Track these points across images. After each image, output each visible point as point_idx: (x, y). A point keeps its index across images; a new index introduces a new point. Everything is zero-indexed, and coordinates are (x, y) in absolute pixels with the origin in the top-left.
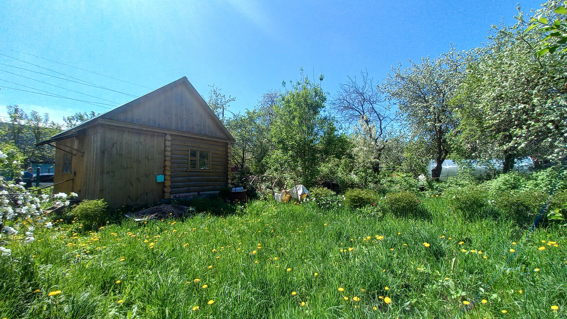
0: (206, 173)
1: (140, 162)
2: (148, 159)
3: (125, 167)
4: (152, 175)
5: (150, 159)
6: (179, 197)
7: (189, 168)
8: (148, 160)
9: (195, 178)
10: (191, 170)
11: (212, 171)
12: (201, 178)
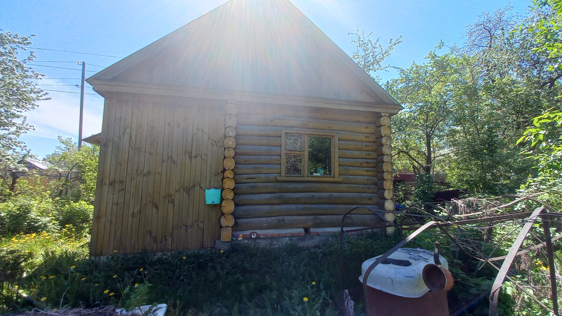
0: (326, 185)
1: (174, 162)
2: (190, 154)
3: (145, 171)
4: (197, 188)
5: (194, 154)
6: (258, 237)
7: (283, 174)
8: (191, 157)
9: (297, 195)
10: (287, 179)
11: (340, 179)
12: (312, 197)
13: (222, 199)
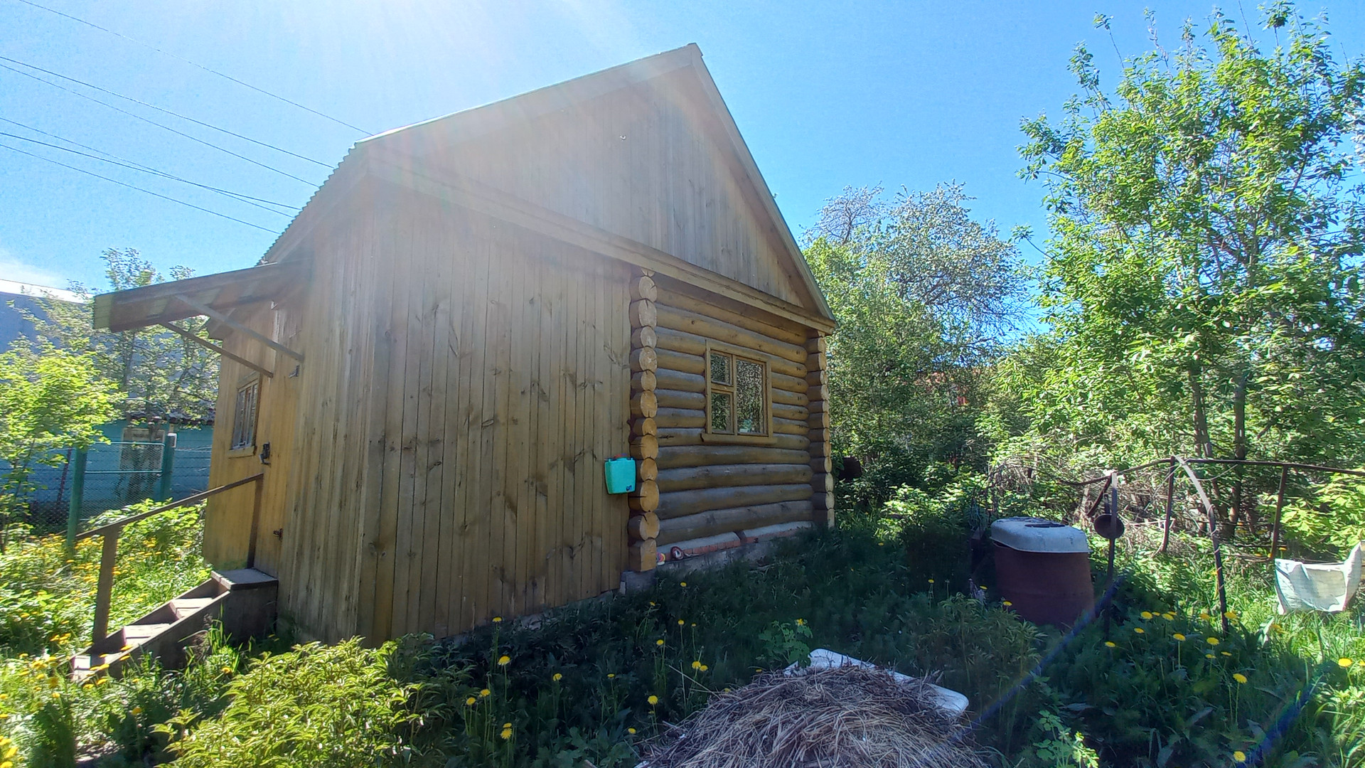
1: (542, 396)
2: (573, 378)
3: (486, 416)
6: (684, 557)
7: (710, 428)
8: (575, 386)
9: (727, 470)
10: (713, 439)
11: (774, 440)
12: (745, 471)
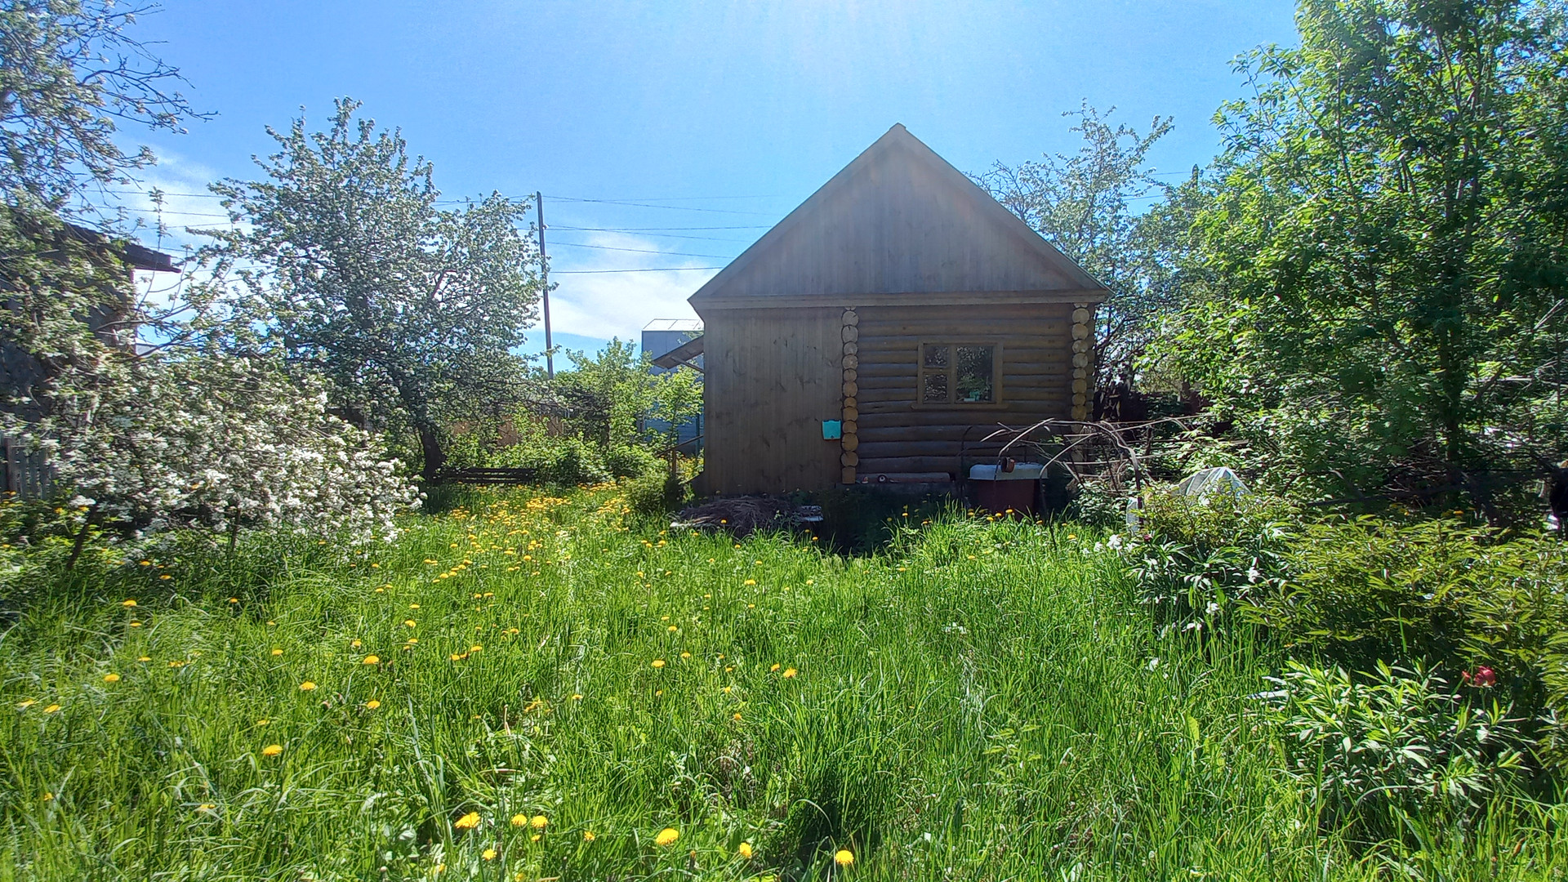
0: (982, 415)
1: (783, 389)
2: (801, 379)
4: (812, 419)
5: (806, 379)
6: (888, 482)
7: (921, 400)
9: (940, 429)
10: (925, 407)
11: (1005, 406)
13: (843, 434)
